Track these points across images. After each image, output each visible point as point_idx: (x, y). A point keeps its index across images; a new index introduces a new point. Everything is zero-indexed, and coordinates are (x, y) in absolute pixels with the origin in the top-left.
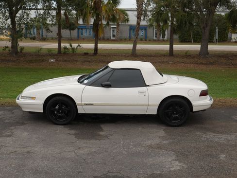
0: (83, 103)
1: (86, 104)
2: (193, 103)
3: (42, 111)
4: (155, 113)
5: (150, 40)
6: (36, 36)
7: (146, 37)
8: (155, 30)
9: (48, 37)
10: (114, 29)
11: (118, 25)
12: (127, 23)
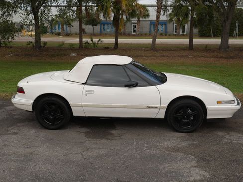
5: (170, 35)
6: (60, 31)
7: (166, 32)
8: (175, 25)
9: (72, 32)
10: (135, 25)
11: (139, 20)
12: (147, 19)
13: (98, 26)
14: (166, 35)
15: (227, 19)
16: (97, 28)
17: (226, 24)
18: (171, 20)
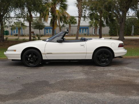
0: (46, 52)
1: (48, 53)
2: (114, 51)
3: (20, 59)
4: (91, 58)
5: (90, 35)
6: (18, 33)
7: (88, 33)
8: (94, 29)
9: (26, 34)
10: (68, 29)
11: (70, 26)
12: (75, 25)
13: (43, 30)
14: (88, 35)
15: (122, 22)
16: (42, 31)
17: (122, 25)
18: (91, 26)
